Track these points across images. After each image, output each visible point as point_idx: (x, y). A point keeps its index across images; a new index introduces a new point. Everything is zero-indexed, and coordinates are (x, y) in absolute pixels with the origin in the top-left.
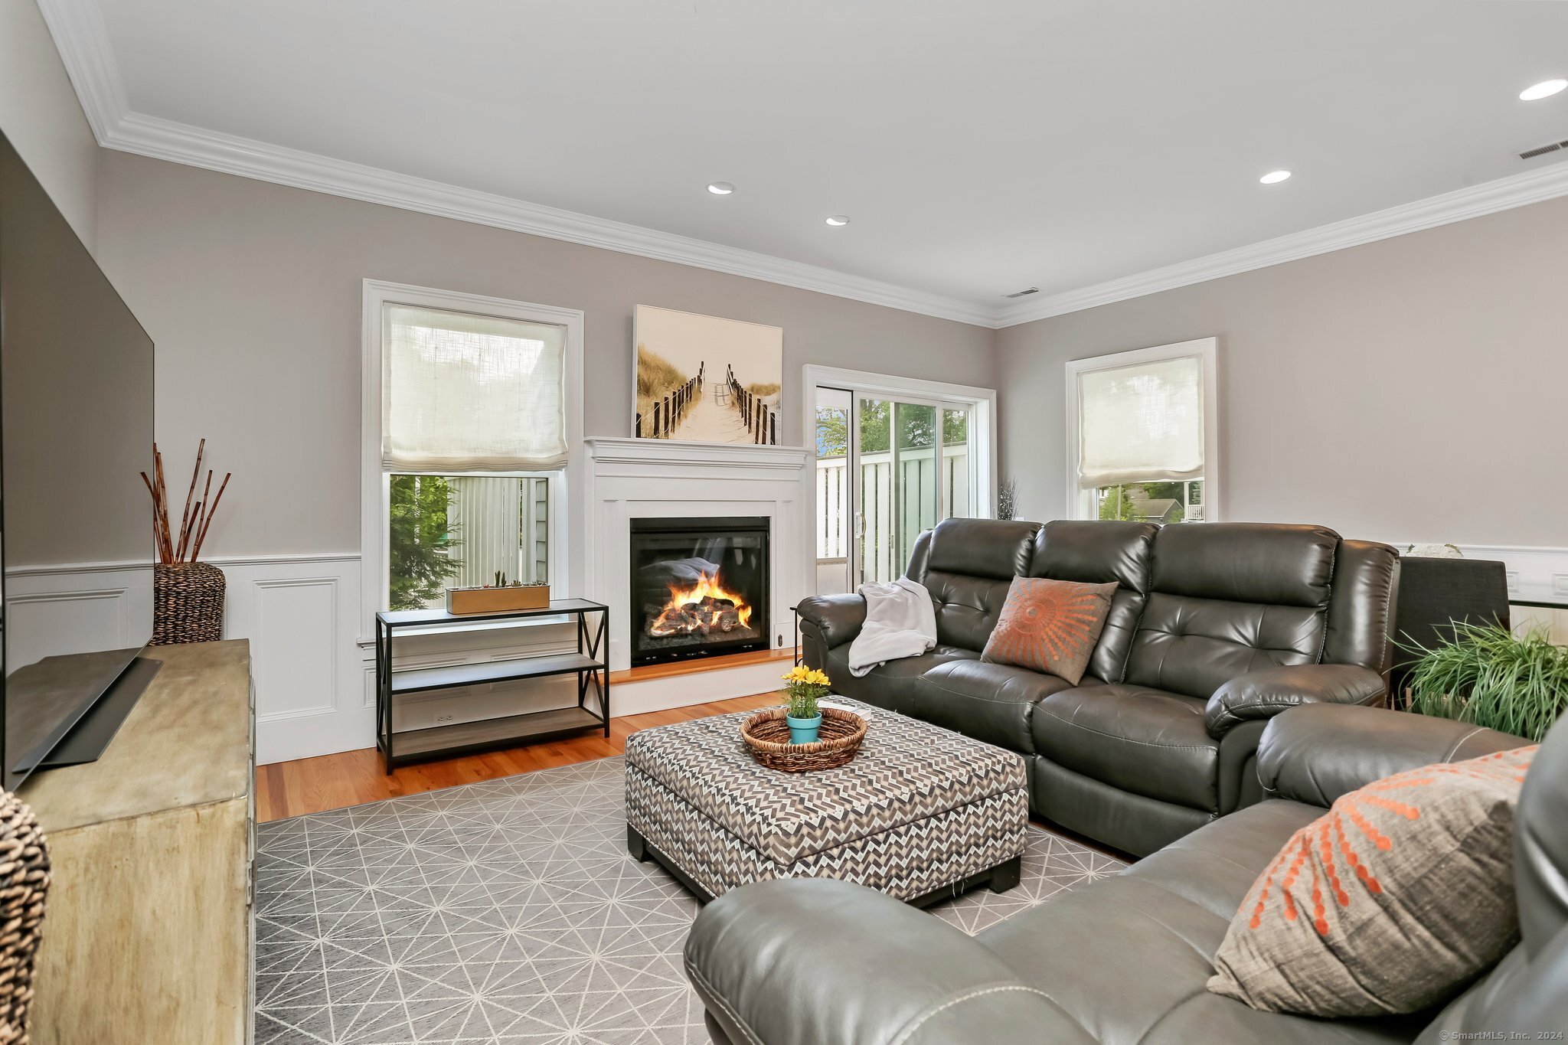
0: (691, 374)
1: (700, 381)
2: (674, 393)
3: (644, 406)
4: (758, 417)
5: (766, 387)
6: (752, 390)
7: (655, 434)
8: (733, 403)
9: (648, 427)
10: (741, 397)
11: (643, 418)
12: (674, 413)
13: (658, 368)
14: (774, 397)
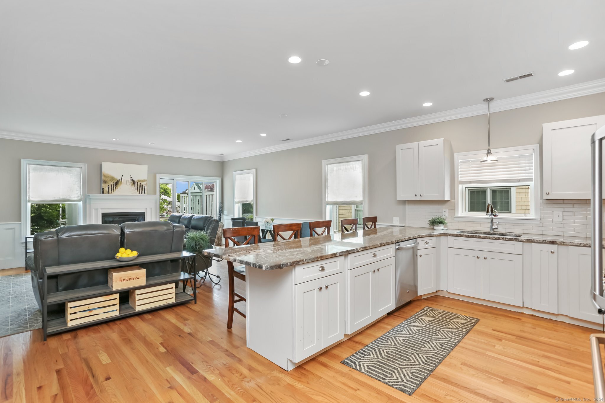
0: (119, 178)
1: (122, 179)
2: (114, 183)
3: (105, 187)
4: (140, 187)
5: (143, 180)
6: (138, 181)
7: (108, 192)
8: (132, 185)
9: (106, 191)
10: (134, 183)
11: (104, 189)
12: (114, 187)
13: (109, 177)
14: (145, 183)
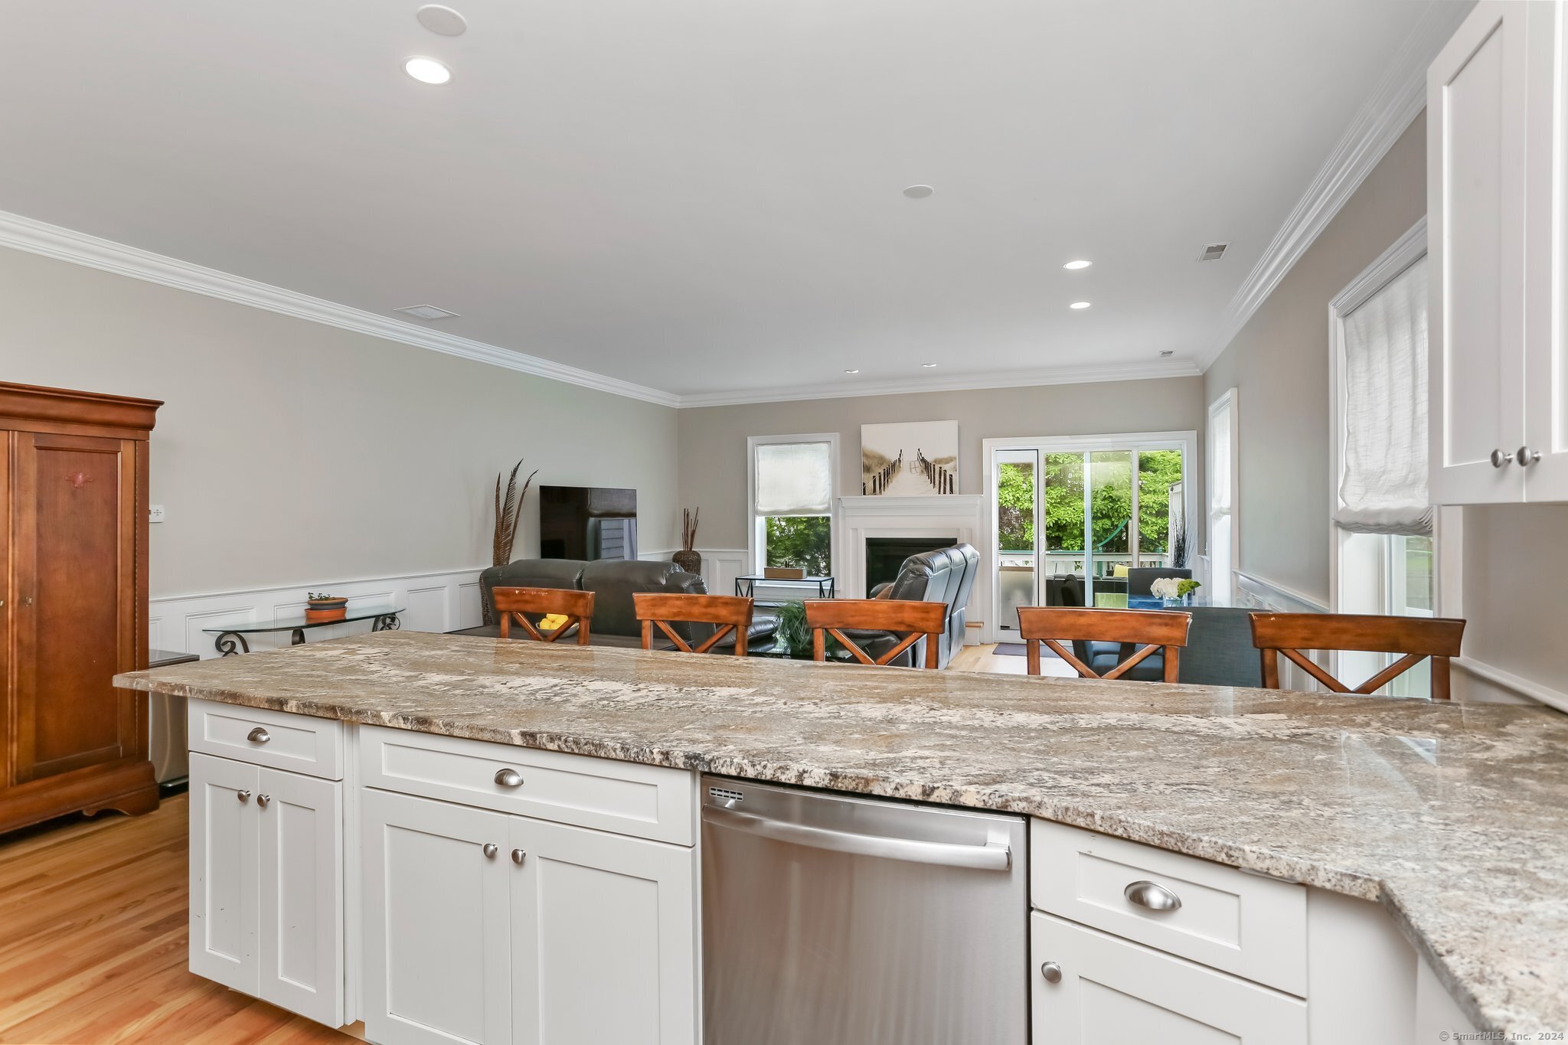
0: (894, 458)
1: (900, 461)
2: (884, 469)
3: (868, 479)
4: (940, 478)
5: (945, 459)
6: (935, 462)
7: (874, 492)
9: (870, 489)
10: (927, 467)
11: (866, 485)
12: (884, 480)
13: (875, 456)
14: (951, 464)
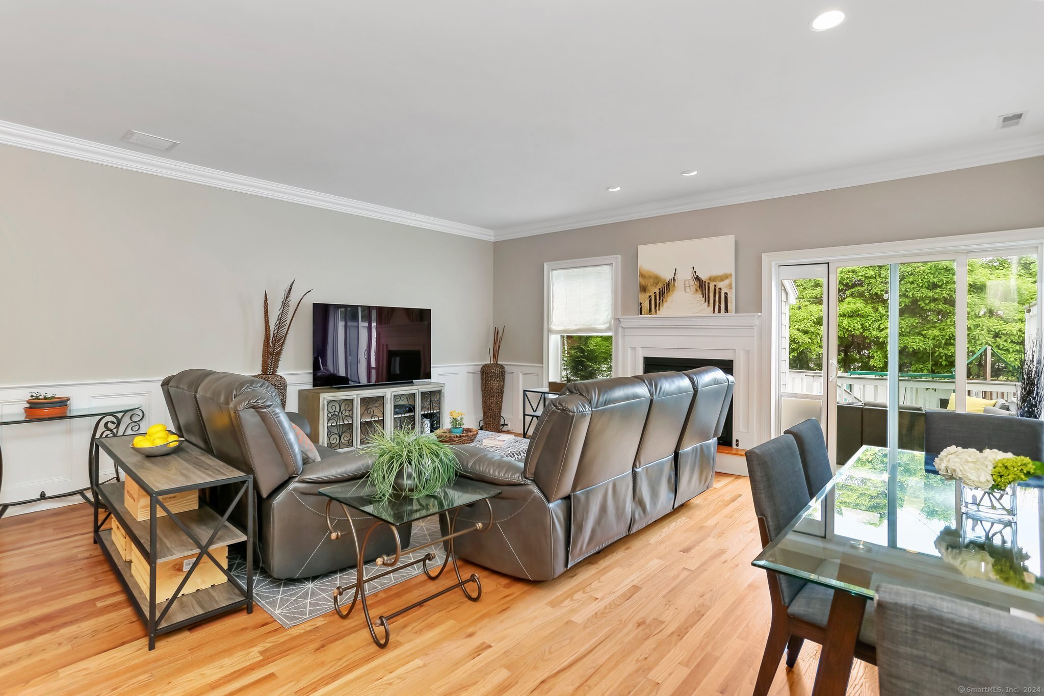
0: (668, 277)
1: (674, 280)
2: (660, 289)
3: (644, 299)
4: (715, 296)
5: (720, 276)
6: (710, 280)
7: (650, 312)
8: (696, 290)
9: (646, 309)
10: (702, 285)
11: (642, 305)
12: (660, 300)
13: (650, 277)
14: (727, 282)
